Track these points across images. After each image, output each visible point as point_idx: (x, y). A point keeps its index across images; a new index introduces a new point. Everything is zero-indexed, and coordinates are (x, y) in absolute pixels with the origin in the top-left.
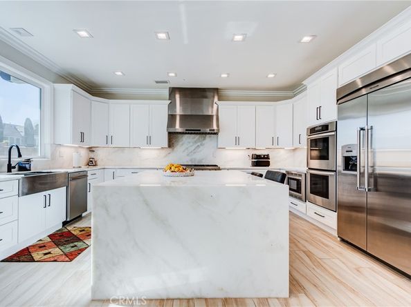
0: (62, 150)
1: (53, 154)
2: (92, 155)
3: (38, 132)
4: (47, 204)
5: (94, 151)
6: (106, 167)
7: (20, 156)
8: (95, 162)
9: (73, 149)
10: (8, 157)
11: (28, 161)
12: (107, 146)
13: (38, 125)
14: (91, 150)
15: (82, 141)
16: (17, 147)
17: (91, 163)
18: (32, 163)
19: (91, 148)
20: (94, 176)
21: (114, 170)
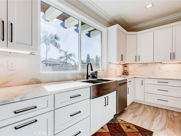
0: (112, 65)
1: (107, 68)
2: (126, 69)
3: (100, 60)
4: (107, 104)
5: (126, 66)
6: (136, 77)
7: (92, 70)
8: (128, 73)
9: (116, 65)
10: (87, 70)
11: (96, 72)
12: (136, 62)
13: (100, 58)
14: (125, 65)
15: (122, 60)
16: (91, 64)
17: (125, 73)
18: (98, 74)
19: (125, 64)
20: (130, 83)
21: (143, 79)
